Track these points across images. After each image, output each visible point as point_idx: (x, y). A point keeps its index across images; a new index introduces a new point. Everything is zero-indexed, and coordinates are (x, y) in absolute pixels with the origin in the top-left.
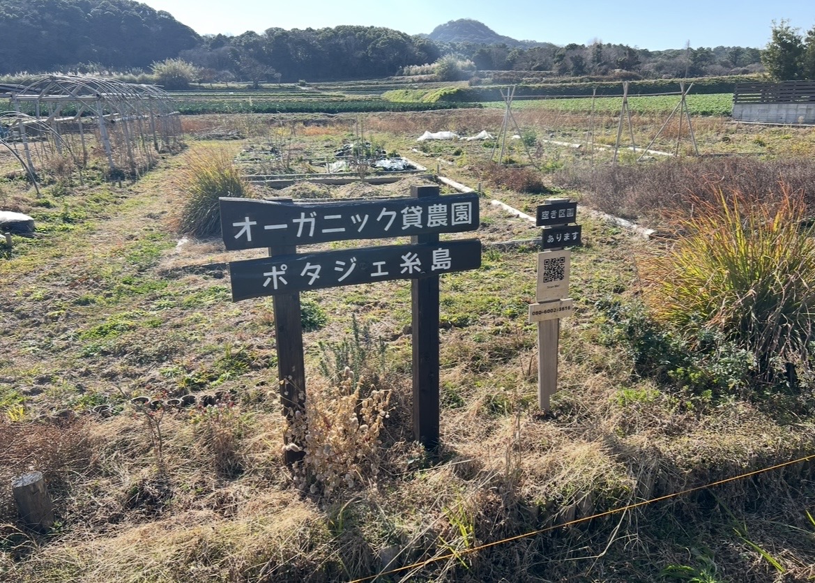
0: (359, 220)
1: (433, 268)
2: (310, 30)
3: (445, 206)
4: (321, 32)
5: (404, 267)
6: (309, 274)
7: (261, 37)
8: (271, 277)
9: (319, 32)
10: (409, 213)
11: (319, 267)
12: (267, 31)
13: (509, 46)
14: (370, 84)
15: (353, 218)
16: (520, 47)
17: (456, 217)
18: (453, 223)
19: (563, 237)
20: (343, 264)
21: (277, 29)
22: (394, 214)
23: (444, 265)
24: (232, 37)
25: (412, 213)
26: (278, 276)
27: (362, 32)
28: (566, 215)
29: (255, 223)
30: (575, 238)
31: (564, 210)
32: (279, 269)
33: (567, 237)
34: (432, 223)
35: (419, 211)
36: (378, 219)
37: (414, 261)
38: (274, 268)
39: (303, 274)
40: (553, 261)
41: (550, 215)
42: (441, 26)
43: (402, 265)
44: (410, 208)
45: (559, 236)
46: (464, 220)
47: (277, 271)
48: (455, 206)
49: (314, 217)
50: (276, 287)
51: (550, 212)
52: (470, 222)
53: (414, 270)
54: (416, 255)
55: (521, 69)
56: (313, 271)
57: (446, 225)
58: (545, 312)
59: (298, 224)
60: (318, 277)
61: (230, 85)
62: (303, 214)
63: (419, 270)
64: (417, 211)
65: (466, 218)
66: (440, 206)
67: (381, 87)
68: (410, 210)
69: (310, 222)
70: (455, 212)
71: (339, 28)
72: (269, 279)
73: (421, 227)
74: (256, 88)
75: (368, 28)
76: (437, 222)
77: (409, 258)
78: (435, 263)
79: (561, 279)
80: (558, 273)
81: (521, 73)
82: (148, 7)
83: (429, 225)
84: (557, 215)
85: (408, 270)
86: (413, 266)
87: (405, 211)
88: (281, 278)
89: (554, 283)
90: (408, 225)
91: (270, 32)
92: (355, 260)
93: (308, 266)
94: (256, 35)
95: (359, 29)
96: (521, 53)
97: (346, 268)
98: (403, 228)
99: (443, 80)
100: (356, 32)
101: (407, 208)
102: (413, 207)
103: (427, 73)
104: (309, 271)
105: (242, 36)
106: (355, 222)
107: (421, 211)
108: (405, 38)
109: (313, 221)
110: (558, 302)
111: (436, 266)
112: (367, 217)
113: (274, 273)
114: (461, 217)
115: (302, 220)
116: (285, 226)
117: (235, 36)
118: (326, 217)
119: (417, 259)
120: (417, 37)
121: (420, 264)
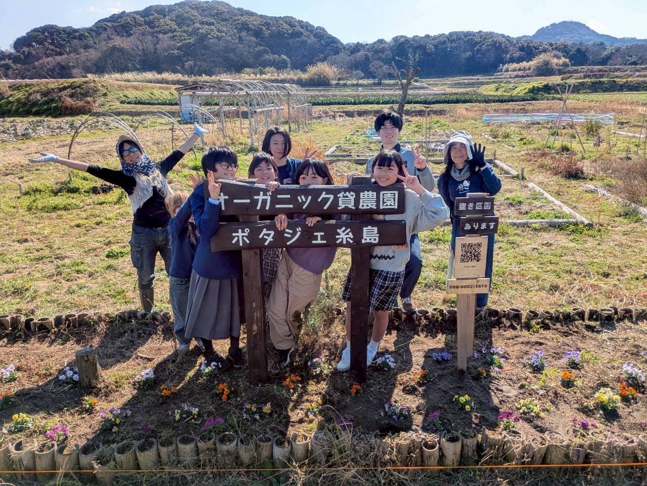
0: (304, 200)
1: (363, 241)
2: (427, 36)
3: (375, 193)
4: (437, 38)
5: (339, 239)
6: (265, 237)
7: (389, 44)
8: (238, 237)
9: (435, 38)
10: (344, 197)
11: (272, 233)
12: (393, 38)
13: (606, 43)
14: (473, 79)
15: (299, 198)
16: (618, 45)
17: (384, 203)
18: (381, 207)
19: (480, 226)
20: (291, 232)
21: (402, 37)
22: (332, 197)
23: (373, 240)
24: (367, 45)
25: (347, 197)
26: (243, 236)
27: (471, 37)
28: (483, 207)
29: (227, 197)
30: (492, 227)
31: (481, 203)
32: (243, 232)
33: (484, 226)
34: (363, 206)
35: (352, 196)
36: (319, 200)
37: (348, 234)
38: (240, 230)
39: (260, 237)
40: (470, 245)
41: (467, 207)
42: (543, 28)
43: (337, 237)
44: (345, 193)
45: (476, 225)
46: (391, 205)
47: (242, 232)
48: (383, 194)
49: (270, 195)
50: (241, 244)
51: (467, 204)
52: (396, 207)
53: (347, 241)
54: (349, 230)
55: (616, 65)
56: (268, 235)
57: (375, 208)
58: (462, 287)
59: (258, 200)
60: (272, 240)
61: (361, 82)
62: (262, 193)
63: (352, 242)
64: (351, 196)
65: (392, 204)
66: (370, 192)
67: (481, 82)
68: (345, 195)
69: (267, 199)
70: (383, 199)
71: (451, 34)
72: (236, 238)
73: (354, 208)
74: (379, 84)
75: (477, 33)
76: (367, 206)
77: (343, 232)
78: (365, 237)
79: (478, 261)
80: (475, 256)
81: (615, 68)
82: (309, 24)
83: (360, 207)
84: (474, 207)
85: (342, 241)
86: (347, 238)
87: (341, 195)
88: (245, 238)
89: (470, 263)
90: (343, 206)
91: (396, 39)
92: (300, 229)
93: (265, 231)
94: (386, 42)
95: (467, 34)
96: (618, 50)
97: (293, 235)
98: (339, 208)
99: (538, 75)
100: (466, 37)
101: (343, 193)
102: (347, 193)
103: (524, 69)
104: (265, 235)
105: (375, 43)
106: (300, 201)
107: (354, 196)
108: (508, 40)
109: (269, 198)
110: (475, 280)
111: (366, 240)
112: (310, 198)
113: (240, 234)
114: (389, 203)
115: (261, 197)
116: (248, 201)
117: (369, 43)
118: (279, 196)
119: (350, 233)
120: (519, 39)
121: (352, 237)
